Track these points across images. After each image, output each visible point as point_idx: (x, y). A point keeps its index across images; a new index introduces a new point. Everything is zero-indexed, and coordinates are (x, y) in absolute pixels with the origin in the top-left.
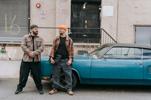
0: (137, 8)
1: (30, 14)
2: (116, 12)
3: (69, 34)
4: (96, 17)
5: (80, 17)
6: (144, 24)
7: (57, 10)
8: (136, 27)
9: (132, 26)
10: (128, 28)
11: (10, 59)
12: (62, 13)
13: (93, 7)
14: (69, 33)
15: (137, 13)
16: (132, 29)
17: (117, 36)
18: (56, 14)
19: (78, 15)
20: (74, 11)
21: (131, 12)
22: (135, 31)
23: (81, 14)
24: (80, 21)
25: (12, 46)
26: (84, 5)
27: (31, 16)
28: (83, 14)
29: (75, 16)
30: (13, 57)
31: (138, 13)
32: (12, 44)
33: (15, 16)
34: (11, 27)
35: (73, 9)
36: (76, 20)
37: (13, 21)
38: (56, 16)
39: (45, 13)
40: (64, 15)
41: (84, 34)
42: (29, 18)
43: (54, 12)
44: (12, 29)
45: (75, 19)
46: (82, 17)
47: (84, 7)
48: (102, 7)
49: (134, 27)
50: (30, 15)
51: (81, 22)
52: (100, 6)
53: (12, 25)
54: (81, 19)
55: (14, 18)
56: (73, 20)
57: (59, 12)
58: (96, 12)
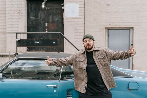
0: (109, 5)
2: (82, 12)
4: (59, 18)
5: (39, 18)
6: (118, 27)
7: (7, 10)
8: (109, 30)
9: (103, 29)
12: (14, 14)
13: (55, 6)
14: (17, 40)
15: (109, 12)
16: (104, 32)
18: (6, 16)
19: (36, 16)
20: (31, 11)
21: (101, 10)
22: (108, 36)
23: (40, 14)
24: (39, 23)
26: (43, 3)
28: (42, 15)
29: (32, 17)
31: (111, 12)
35: (30, 8)
36: (34, 23)
38: (7, 17)
40: (17, 16)
41: (37, 40)
45: (32, 21)
46: (41, 19)
47: (43, 6)
48: (64, 5)
49: (107, 30)
51: (41, 25)
52: (62, 4)
56: (30, 23)
57: (10, 13)
58: (59, 12)
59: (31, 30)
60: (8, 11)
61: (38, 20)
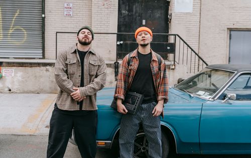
1: (46, 7)
2: (197, 6)
3: (117, 45)
4: (161, 14)
5: (134, 13)
6: (245, 27)
8: (232, 32)
9: (225, 30)
10: (218, 33)
11: (10, 90)
12: (103, 7)
14: (118, 43)
15: (233, 8)
16: (226, 35)
17: (199, 47)
18: (92, 9)
19: (130, 10)
20: (123, 3)
21: (223, 5)
22: (230, 39)
23: (136, 8)
24: (134, 20)
25: (14, 66)
27: (46, 11)
28: (138, 9)
29: (124, 12)
30: (17, 87)
31: (235, 7)
32: (14, 63)
33: (18, 11)
34: (11, 32)
36: (127, 20)
37: (14, 20)
38: (93, 11)
39: (71, 5)
40: (107, 9)
42: (43, 16)
43: (87, 4)
44: (12, 35)
45: (124, 17)
46: (137, 14)
49: (229, 32)
50: (46, 9)
51: (136, 23)
53: (13, 27)
54: (136, 18)
55: (16, 15)
56: (122, 20)
57: (98, 5)
58: (162, 5)
59: (123, 29)
60: (96, 2)
61: (132, 15)
